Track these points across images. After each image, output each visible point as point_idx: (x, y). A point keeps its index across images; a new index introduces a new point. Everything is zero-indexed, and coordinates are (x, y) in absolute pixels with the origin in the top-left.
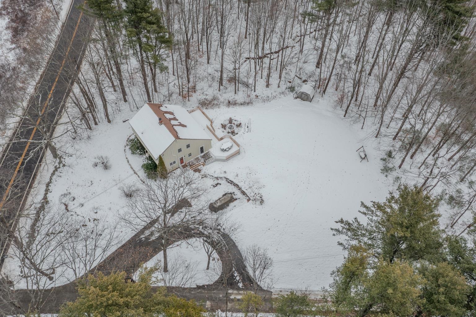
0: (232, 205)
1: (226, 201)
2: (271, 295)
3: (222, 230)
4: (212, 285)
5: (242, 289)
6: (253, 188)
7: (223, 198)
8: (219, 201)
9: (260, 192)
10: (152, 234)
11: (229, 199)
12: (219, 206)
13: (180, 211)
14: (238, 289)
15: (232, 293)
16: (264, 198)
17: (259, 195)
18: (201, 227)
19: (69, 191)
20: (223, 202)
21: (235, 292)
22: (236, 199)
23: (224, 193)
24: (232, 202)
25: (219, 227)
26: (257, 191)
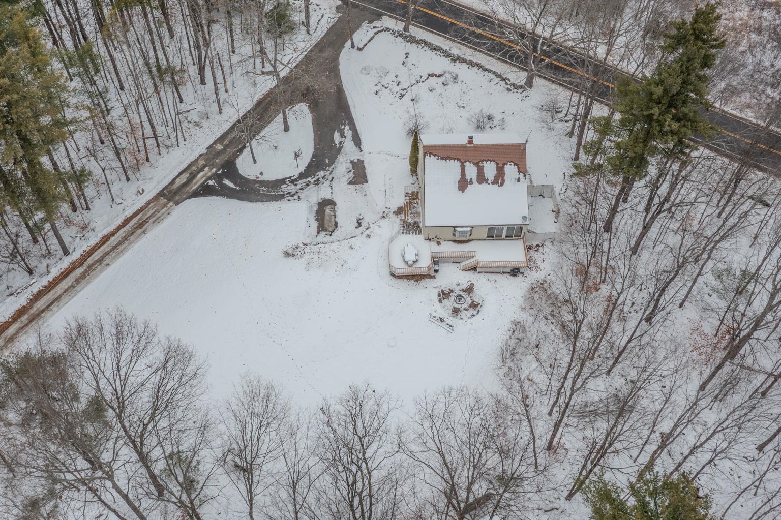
0: (315, 224)
1: (326, 222)
2: (174, 203)
3: (289, 198)
4: (235, 159)
5: (206, 181)
6: (317, 256)
7: (333, 220)
8: (332, 214)
9: (302, 260)
10: (343, 135)
11: (326, 226)
12: (325, 211)
13: (353, 171)
14: (210, 178)
15: (210, 171)
16: (291, 259)
17: (299, 256)
18: (312, 181)
19: (460, 83)
20: (327, 217)
21: (209, 174)
22: (318, 233)
23: (339, 225)
24: (318, 227)
25: (296, 197)
26: (307, 256)
